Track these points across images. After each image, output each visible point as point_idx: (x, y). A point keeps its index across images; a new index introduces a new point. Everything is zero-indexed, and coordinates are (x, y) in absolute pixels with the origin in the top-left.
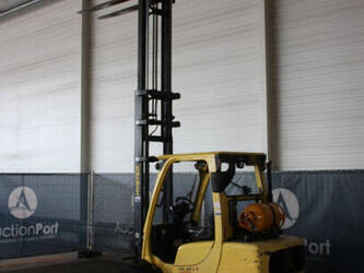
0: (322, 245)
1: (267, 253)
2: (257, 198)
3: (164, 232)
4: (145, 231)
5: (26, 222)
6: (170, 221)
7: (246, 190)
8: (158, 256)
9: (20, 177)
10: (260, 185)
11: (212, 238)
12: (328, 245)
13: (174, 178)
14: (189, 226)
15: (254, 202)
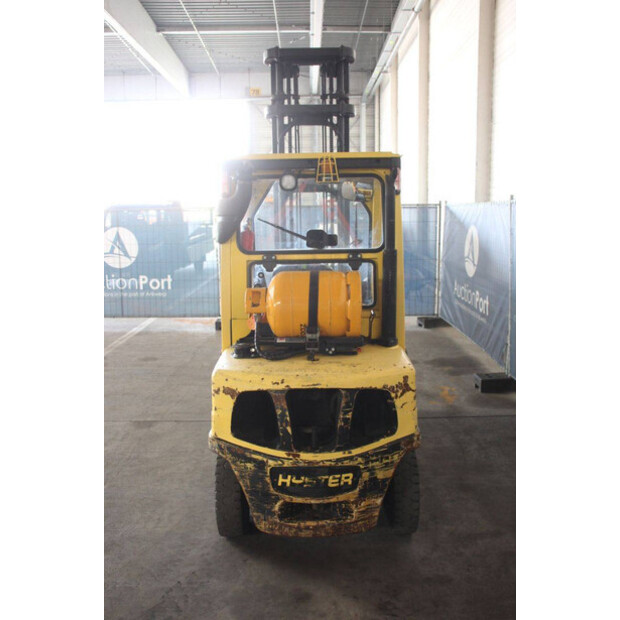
1: (227, 391)
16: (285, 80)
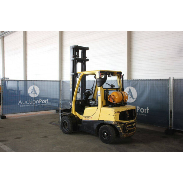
0: (145, 109)
1: (118, 112)
2: (117, 90)
3: (80, 103)
4: (73, 102)
5: (35, 99)
6: (83, 99)
7: (112, 86)
8: (78, 112)
9: (33, 82)
10: (119, 84)
11: (97, 106)
12: (148, 109)
13: (86, 82)
14: (91, 101)
15: (116, 91)
16: (76, 52)
